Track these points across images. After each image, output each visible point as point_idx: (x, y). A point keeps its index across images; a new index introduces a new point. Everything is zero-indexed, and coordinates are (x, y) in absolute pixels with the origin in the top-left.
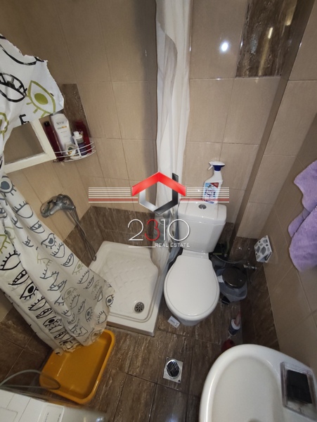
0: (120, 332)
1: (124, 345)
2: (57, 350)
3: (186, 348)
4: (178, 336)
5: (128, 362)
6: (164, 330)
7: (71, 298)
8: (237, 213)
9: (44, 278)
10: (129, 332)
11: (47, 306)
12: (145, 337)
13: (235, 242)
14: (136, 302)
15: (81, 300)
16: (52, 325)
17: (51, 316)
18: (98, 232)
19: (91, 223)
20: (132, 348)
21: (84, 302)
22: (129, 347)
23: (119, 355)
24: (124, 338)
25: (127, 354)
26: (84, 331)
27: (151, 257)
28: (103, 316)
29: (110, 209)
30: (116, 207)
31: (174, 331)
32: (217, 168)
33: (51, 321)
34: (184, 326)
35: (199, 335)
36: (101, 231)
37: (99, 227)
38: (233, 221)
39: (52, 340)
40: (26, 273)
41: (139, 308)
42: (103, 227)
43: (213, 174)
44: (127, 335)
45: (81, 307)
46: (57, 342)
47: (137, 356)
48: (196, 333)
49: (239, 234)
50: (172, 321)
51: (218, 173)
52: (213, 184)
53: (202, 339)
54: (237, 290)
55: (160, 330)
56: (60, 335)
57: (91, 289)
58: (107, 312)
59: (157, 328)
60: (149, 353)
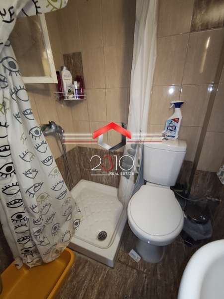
0: (80, 258)
1: (82, 273)
2: (17, 261)
3: (147, 289)
4: (139, 272)
5: (82, 292)
6: (124, 263)
7: (44, 203)
8: (196, 151)
9: (22, 158)
10: (89, 259)
11: (19, 196)
12: (105, 267)
13: (195, 176)
14: (100, 230)
15: (52, 211)
16: (19, 223)
17: (21, 209)
18: (78, 169)
19: (74, 159)
20: (89, 278)
21: (53, 215)
22: (87, 274)
23: (75, 283)
24: (83, 264)
25: (83, 282)
26: (46, 241)
27: (118, 195)
28: (68, 236)
29: (90, 149)
30: (95, 147)
31: (134, 266)
32: (178, 105)
33: (19, 216)
34: (145, 262)
35: (161, 275)
36: (81, 170)
37: (80, 165)
38: (192, 160)
39: (15, 242)
40: (9, 149)
41: (102, 236)
42: (82, 166)
43: (174, 111)
44: (87, 261)
45: (50, 218)
46: (20, 247)
47: (93, 288)
48: (158, 272)
49: (198, 168)
50: (132, 254)
51: (178, 110)
52: (174, 120)
53: (165, 280)
54: (200, 226)
55: (120, 262)
56: (24, 239)
57: (62, 201)
58: (72, 232)
59: (117, 258)
60: (107, 286)
